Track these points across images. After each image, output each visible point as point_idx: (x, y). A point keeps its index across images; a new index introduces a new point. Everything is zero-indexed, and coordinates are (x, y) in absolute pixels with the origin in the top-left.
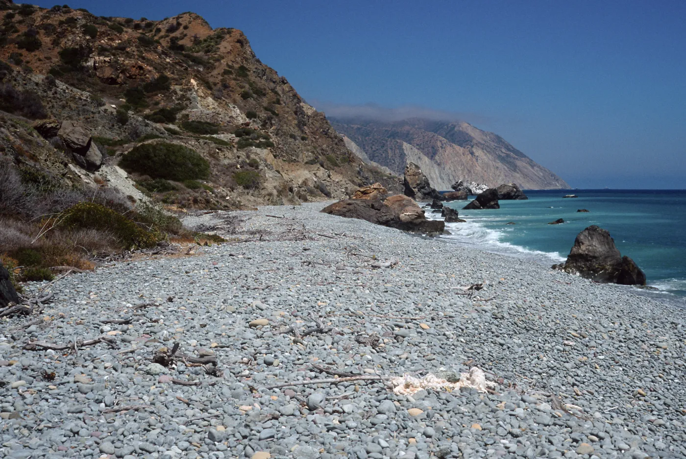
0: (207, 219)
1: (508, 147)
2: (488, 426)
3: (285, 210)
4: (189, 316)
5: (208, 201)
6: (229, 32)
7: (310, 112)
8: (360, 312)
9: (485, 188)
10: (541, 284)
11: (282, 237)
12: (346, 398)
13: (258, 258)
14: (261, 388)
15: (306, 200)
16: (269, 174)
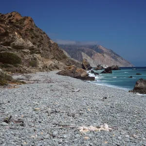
0: (20, 76)
1: (114, 54)
2: (110, 142)
3: (45, 73)
4: (15, 107)
5: (21, 71)
6: (27, 18)
7: (52, 43)
8: (68, 106)
9: (108, 66)
10: (125, 97)
11: (44, 82)
12: (65, 133)
13: (36, 89)
14: (38, 130)
15: (51, 70)
16: (40, 62)
